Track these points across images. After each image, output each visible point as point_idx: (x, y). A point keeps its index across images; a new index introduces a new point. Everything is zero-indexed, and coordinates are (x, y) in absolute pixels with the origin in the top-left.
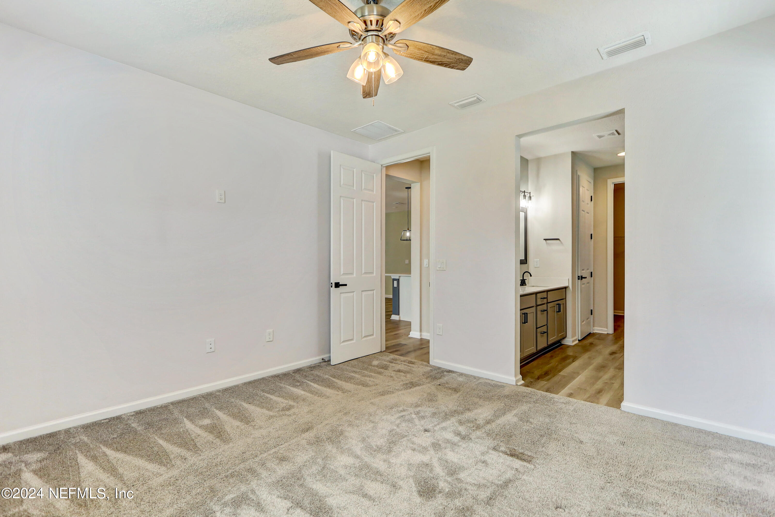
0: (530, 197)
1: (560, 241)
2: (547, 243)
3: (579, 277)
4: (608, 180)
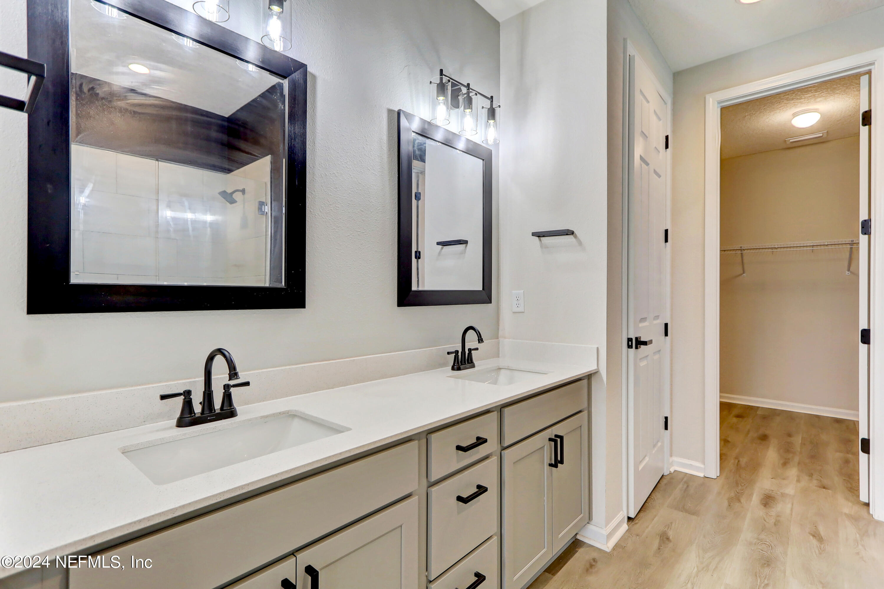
0: (492, 113)
1: (576, 237)
2: (542, 246)
3: (630, 340)
4: (707, 96)
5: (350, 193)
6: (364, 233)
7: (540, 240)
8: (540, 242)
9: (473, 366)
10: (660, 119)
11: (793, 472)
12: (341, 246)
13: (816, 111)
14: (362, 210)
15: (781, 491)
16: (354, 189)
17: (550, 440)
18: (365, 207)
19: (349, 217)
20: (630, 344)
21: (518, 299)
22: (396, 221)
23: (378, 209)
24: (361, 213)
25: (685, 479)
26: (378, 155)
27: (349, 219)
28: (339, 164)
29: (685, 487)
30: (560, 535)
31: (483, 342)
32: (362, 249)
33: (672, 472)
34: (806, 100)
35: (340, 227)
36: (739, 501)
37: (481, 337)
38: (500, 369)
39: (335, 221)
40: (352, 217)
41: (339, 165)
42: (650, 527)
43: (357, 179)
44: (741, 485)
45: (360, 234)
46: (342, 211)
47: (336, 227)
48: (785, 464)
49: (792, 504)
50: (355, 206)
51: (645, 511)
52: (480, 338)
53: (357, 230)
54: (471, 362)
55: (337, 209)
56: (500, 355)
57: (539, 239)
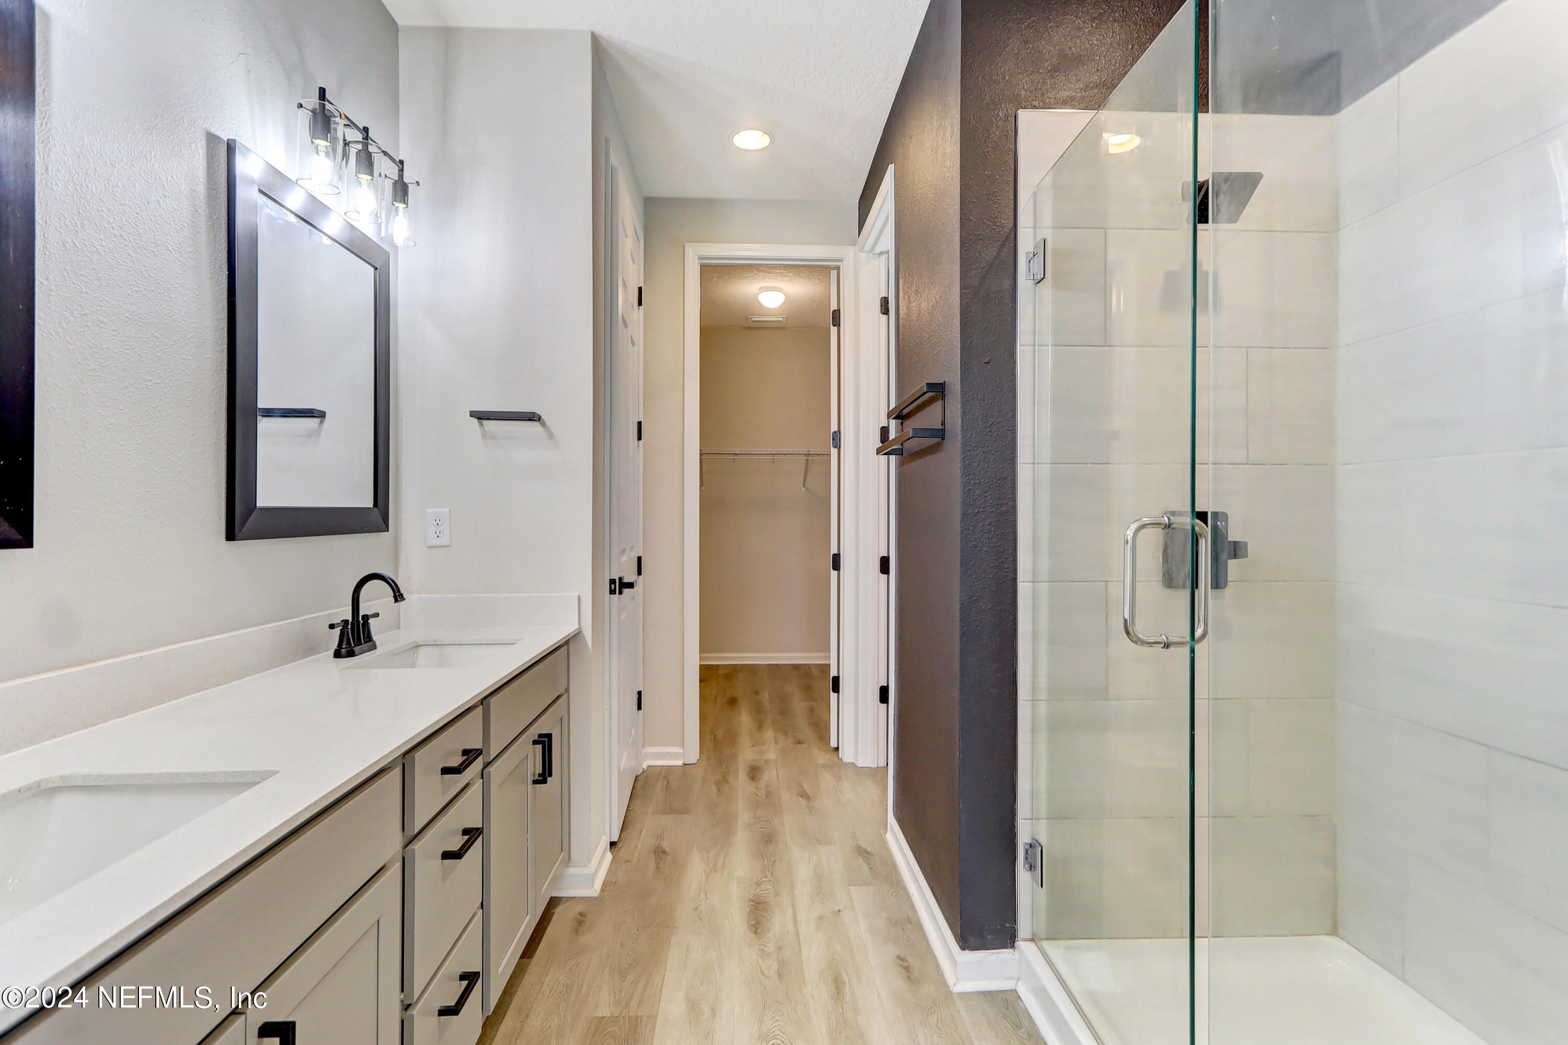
5: (129, 295)
6: (159, 383)
7: (482, 425)
8: (482, 428)
9: (374, 647)
10: (634, 262)
11: (769, 734)
12: (109, 409)
13: (781, 290)
14: (156, 334)
15: (763, 759)
16: (137, 287)
17: (535, 742)
18: (161, 328)
19: (129, 347)
20: (613, 588)
21: (438, 524)
22: (223, 365)
23: (189, 336)
24: (154, 341)
25: (663, 773)
26: (189, 223)
27: (128, 351)
28: (105, 227)
29: (666, 783)
30: (543, 890)
31: (405, 599)
32: (155, 418)
33: (645, 768)
34: (774, 275)
35: (107, 366)
36: (727, 782)
37: (399, 591)
38: (418, 646)
39: (97, 352)
40: (135, 349)
41: (103, 229)
42: (639, 846)
43: (145, 266)
44: (725, 764)
45: (151, 386)
46: (112, 333)
47: (99, 365)
48: (760, 726)
49: (777, 769)
50: (140, 324)
51: (627, 829)
52: (397, 594)
53: (145, 377)
54: (368, 640)
55: (100, 327)
56: (401, 625)
57: (479, 422)
